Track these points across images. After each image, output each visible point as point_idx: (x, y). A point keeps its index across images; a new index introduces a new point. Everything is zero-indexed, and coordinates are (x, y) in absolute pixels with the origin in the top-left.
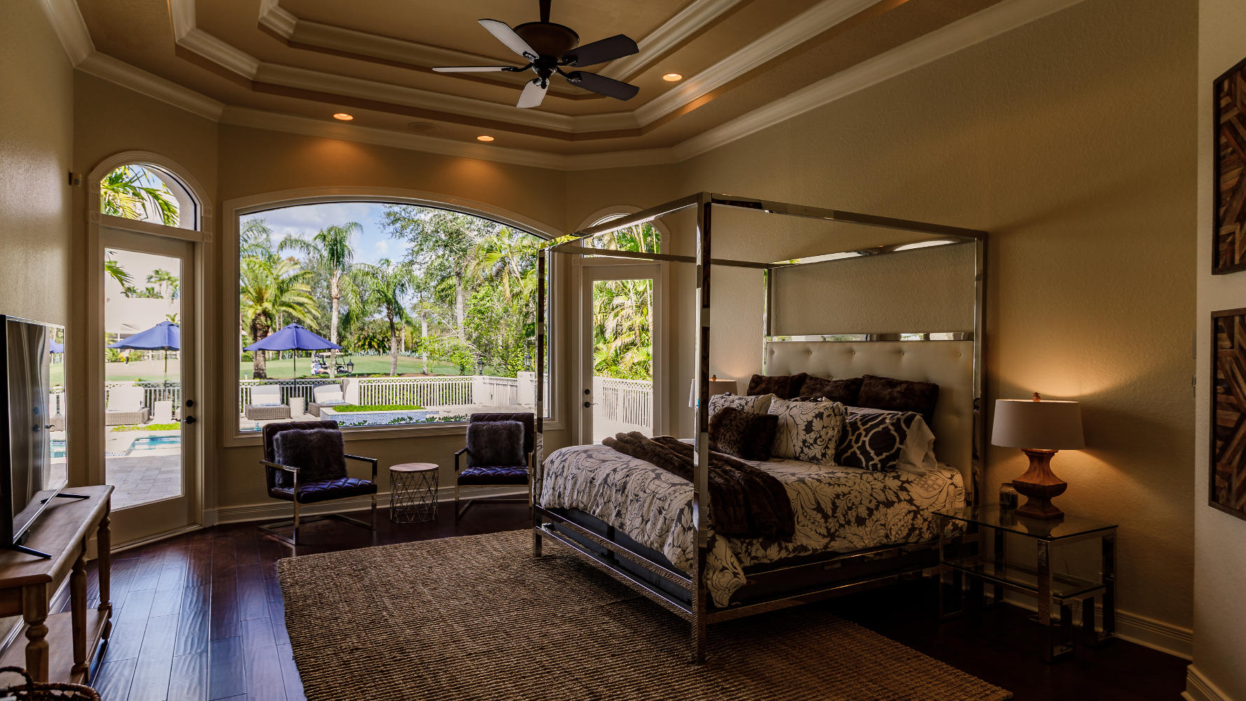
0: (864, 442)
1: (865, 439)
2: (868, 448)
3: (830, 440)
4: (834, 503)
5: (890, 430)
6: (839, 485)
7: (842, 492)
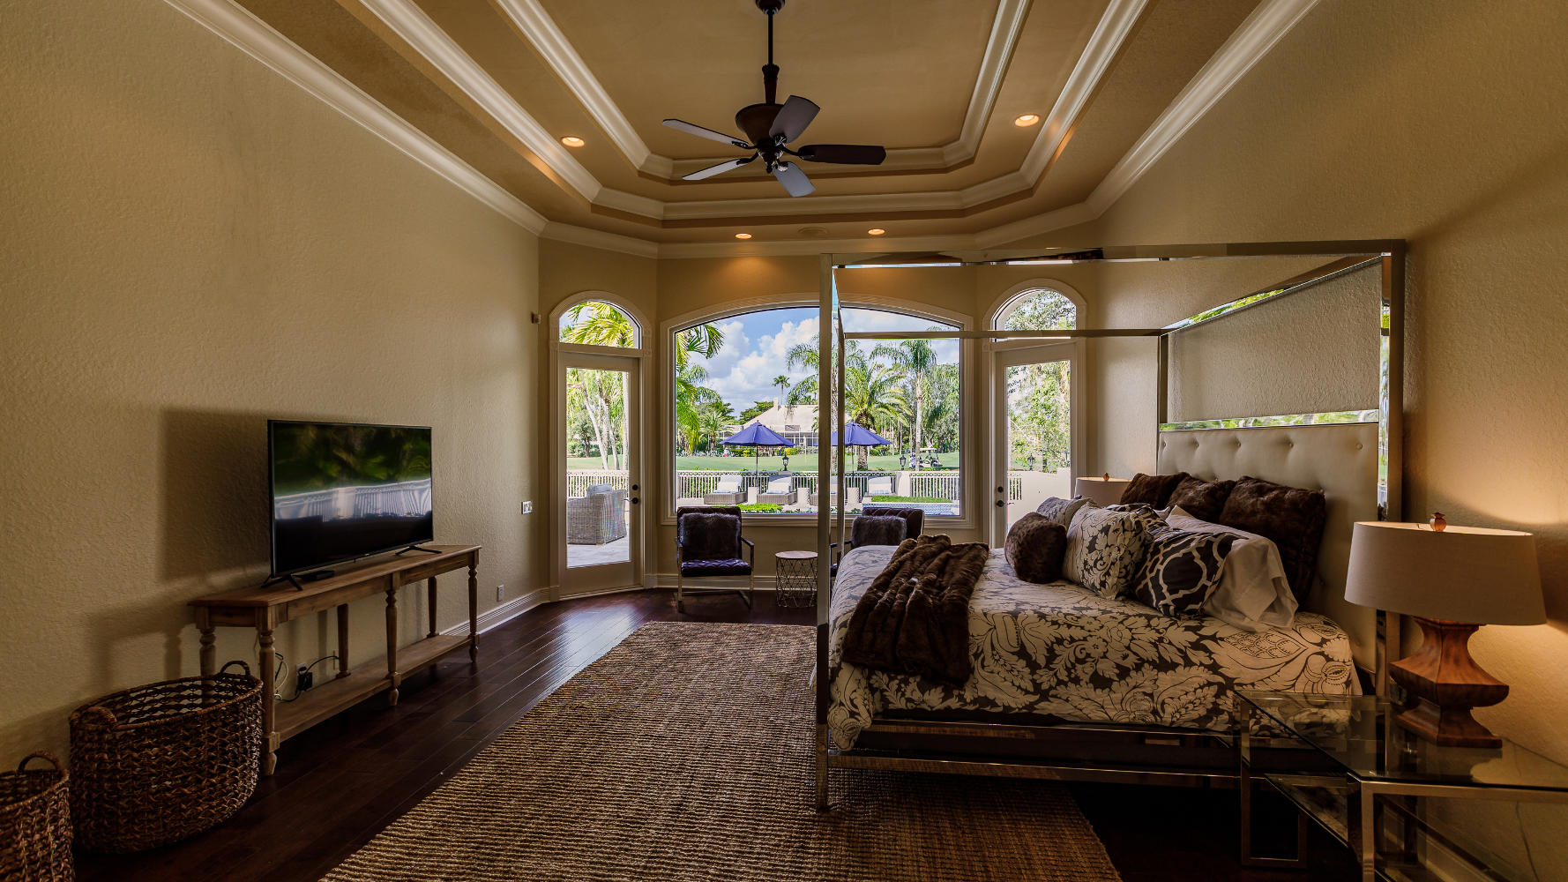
0: (1159, 572)
1: (1160, 567)
2: (1161, 581)
3: (1113, 564)
4: (1050, 650)
5: (1194, 557)
7: (1071, 637)
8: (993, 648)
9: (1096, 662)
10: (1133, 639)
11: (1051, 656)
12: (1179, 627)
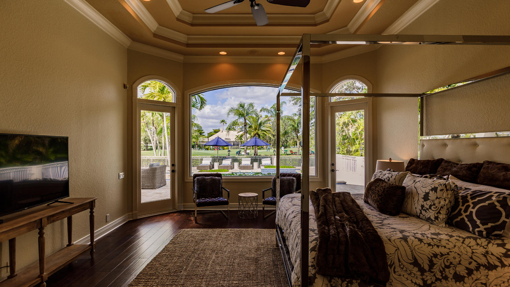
0: (471, 212)
1: (472, 210)
2: (475, 218)
3: (442, 207)
4: (431, 261)
5: (496, 206)
6: (438, 246)
7: (441, 253)
8: (399, 261)
9: (455, 267)
10: (473, 253)
11: (432, 264)
12: (493, 244)
